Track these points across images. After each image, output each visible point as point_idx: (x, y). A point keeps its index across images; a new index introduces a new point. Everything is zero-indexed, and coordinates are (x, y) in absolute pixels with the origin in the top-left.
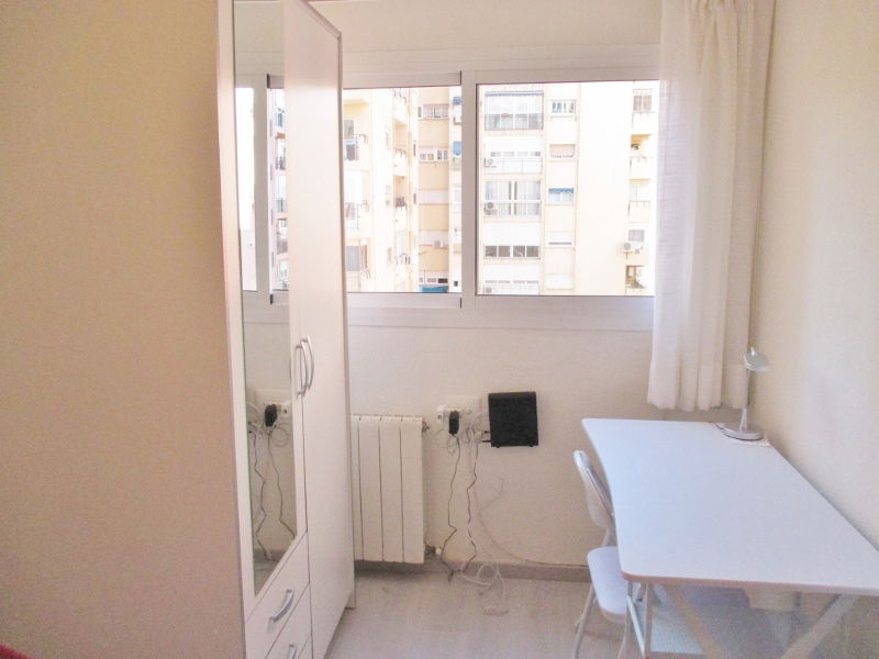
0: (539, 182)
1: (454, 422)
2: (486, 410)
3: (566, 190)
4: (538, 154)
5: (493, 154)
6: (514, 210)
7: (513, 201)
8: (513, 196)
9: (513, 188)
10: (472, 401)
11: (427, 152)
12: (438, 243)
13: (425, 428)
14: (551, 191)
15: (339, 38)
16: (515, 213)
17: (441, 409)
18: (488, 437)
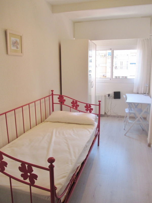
0: (128, 62)
1: (109, 95)
2: (113, 94)
3: (134, 64)
4: (128, 55)
5: (117, 55)
6: (121, 68)
7: (121, 66)
8: (121, 65)
9: (122, 63)
10: (112, 93)
11: (102, 55)
12: (104, 76)
13: (105, 96)
14: (130, 64)
15: (96, 45)
16: (122, 69)
17: (107, 94)
18: (114, 98)
